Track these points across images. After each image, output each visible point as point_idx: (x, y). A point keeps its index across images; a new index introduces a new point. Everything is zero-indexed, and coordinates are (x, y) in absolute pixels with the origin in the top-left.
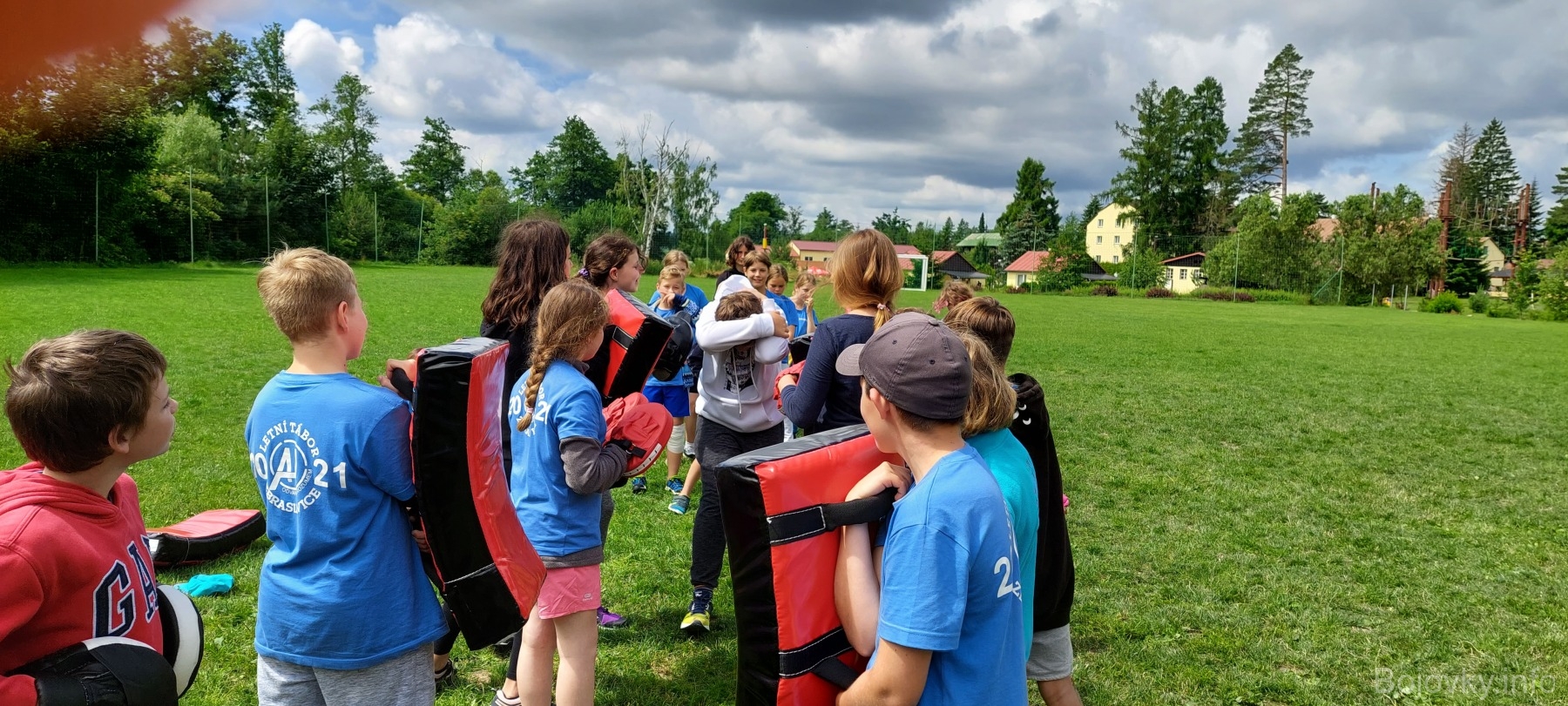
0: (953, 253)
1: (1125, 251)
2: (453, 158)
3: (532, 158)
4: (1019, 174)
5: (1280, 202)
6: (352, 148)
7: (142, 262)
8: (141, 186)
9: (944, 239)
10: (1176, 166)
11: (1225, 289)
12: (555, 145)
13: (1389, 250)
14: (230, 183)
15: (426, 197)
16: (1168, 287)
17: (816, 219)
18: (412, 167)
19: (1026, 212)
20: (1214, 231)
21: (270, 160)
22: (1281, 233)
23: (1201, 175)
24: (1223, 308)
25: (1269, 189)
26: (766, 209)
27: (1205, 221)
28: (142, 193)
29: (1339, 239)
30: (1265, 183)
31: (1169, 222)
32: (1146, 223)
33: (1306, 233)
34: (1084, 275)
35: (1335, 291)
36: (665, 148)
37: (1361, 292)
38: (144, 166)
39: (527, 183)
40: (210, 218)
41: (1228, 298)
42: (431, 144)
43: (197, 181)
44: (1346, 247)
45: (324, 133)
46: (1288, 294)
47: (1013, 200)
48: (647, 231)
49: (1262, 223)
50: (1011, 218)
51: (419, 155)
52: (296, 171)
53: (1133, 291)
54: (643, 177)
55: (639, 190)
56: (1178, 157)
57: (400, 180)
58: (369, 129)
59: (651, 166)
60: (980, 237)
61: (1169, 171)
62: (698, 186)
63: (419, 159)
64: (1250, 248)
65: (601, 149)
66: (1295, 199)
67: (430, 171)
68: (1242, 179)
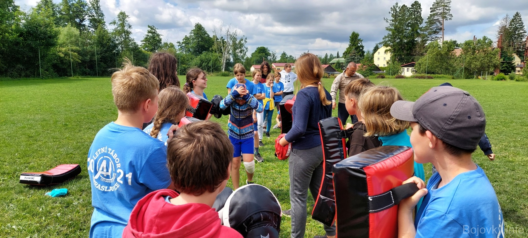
0: (328, 65)
1: (388, 63)
2: (158, 39)
3: (184, 38)
4: (350, 37)
5: (442, 44)
6: (124, 36)
7: (56, 77)
8: (54, 52)
9: (325, 61)
10: (405, 32)
11: (423, 74)
12: (192, 33)
13: (480, 59)
14: (83, 50)
15: (149, 52)
16: (403, 74)
17: (281, 55)
18: (144, 42)
19: (353, 50)
20: (419, 54)
21: (96, 41)
22: (442, 55)
23: (414, 35)
24: (422, 81)
25: (438, 39)
26: (264, 53)
27: (415, 51)
28: (54, 54)
29: (463, 56)
30: (436, 37)
31: (403, 52)
32: (395, 53)
33: (450, 54)
34: (373, 72)
35: (461, 74)
36: (229, 33)
37: (471, 74)
38: (54, 45)
39: (183, 46)
40: (77, 62)
41: (424, 78)
42: (150, 34)
43: (72, 49)
44: (465, 59)
45: (114, 32)
46: (445, 76)
47: (348, 46)
48: (223, 61)
49: (435, 51)
50: (348, 53)
51: (146, 38)
52: (105, 45)
53: (390, 76)
54: (222, 43)
55: (220, 48)
56: (406, 29)
57: (141, 47)
58: (129, 30)
59: (224, 39)
60: (337, 59)
61: (402, 34)
62: (240, 45)
63: (147, 39)
64: (431, 60)
65: (207, 34)
66: (447, 42)
67: (151, 44)
68: (428, 36)
